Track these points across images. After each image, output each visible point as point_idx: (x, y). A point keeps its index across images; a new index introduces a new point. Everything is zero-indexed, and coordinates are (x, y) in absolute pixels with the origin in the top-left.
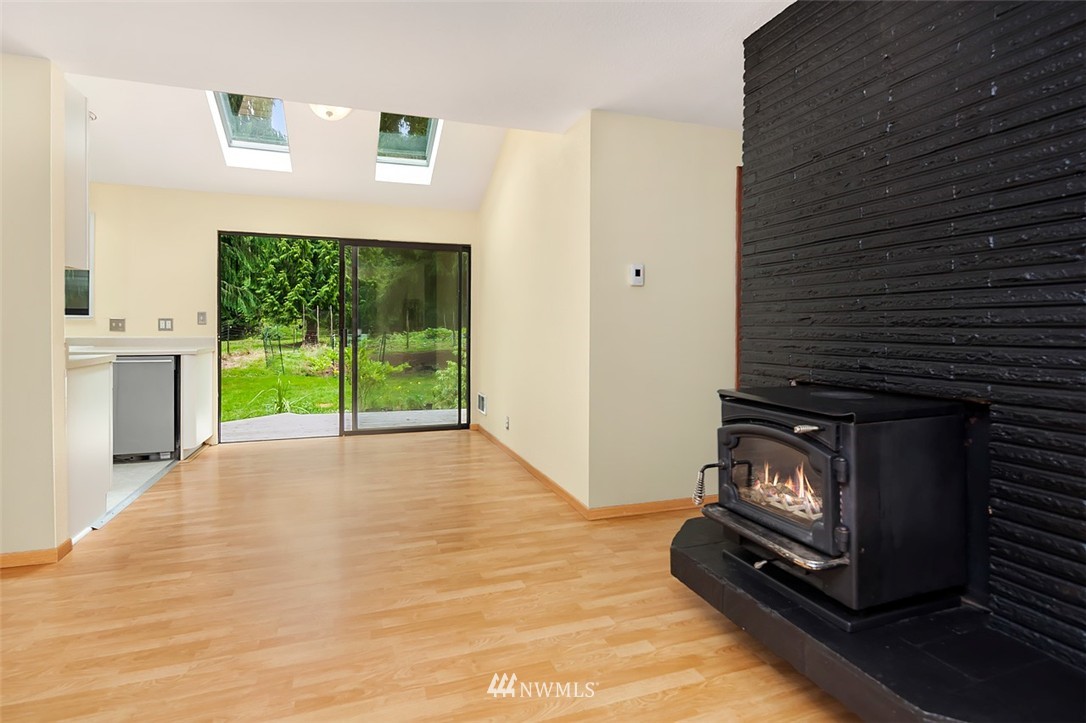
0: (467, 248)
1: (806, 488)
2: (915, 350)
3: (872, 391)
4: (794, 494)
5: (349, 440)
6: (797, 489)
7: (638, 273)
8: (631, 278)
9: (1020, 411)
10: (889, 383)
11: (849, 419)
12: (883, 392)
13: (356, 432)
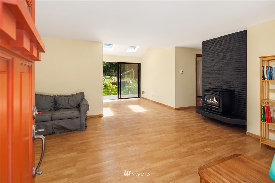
0: (140, 64)
1: (215, 100)
2: (226, 84)
3: (221, 89)
4: (214, 101)
5: (119, 100)
6: (214, 100)
7: (182, 71)
8: (181, 72)
9: (238, 91)
10: (224, 88)
11: (221, 92)
12: (222, 89)
13: (120, 99)
